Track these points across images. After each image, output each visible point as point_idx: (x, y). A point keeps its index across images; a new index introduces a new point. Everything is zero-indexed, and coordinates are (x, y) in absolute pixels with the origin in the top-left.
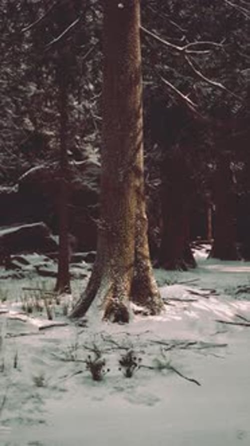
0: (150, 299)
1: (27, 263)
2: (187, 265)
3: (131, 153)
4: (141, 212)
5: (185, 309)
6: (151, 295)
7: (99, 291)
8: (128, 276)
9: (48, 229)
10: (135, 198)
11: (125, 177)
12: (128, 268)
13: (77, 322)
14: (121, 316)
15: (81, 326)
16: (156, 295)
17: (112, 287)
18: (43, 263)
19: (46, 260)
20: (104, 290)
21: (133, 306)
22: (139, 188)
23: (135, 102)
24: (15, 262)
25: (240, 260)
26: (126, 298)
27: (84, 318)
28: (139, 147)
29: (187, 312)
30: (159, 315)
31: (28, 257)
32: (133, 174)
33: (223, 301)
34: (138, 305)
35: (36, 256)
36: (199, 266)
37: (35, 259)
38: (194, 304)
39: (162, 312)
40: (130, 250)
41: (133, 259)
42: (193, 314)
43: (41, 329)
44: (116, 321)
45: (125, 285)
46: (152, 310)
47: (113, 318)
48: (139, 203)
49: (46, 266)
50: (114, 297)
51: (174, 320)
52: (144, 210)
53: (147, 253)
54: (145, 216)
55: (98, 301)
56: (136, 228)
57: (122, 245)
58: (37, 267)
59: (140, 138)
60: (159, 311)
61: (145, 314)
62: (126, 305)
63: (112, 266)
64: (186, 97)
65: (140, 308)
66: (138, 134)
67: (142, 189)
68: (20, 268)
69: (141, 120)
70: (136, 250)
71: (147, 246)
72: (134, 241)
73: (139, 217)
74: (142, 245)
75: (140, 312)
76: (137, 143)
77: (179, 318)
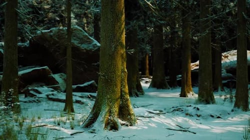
0: (129, 117)
1: (40, 93)
2: (138, 93)
3: (118, 35)
4: (124, 68)
5: (149, 122)
6: (130, 114)
7: (101, 113)
8: (117, 104)
9: (50, 70)
10: (120, 60)
11: (115, 48)
12: (117, 100)
13: (89, 131)
14: (114, 127)
15: (92, 132)
16: (133, 114)
17: (108, 111)
18: (51, 93)
19: (52, 91)
20: (104, 112)
21: (120, 121)
22: (123, 54)
23: (121, 6)
24: (32, 92)
25: (169, 89)
26: (116, 116)
27: (93, 128)
28: (123, 31)
29: (150, 124)
30: (134, 126)
31: (40, 89)
32: (120, 47)
33: (168, 117)
34: (122, 120)
35: (45, 88)
36: (146, 93)
37: (45, 90)
38: (152, 119)
39: (136, 124)
40: (118, 90)
41: (120, 94)
42: (153, 125)
43: (71, 135)
44: (111, 129)
45: (116, 109)
46: (131, 123)
47: (109, 128)
48: (123, 63)
49: (53, 94)
50: (109, 116)
51: (144, 129)
52: (125, 67)
53: (127, 91)
54: (126, 71)
55: (100, 118)
56: (122, 77)
57: (113, 87)
58: (47, 96)
59: (123, 26)
60: (134, 123)
61: (127, 125)
62: (116, 120)
63: (108, 99)
64: (149, 3)
65: (124, 122)
66: (122, 24)
67: (125, 54)
68: (36, 96)
69: (124, 16)
70: (121, 90)
71: (127, 87)
72: (120, 85)
73: (123, 71)
74: (124, 87)
75: (124, 124)
76: (122, 29)
77: (146, 128)
